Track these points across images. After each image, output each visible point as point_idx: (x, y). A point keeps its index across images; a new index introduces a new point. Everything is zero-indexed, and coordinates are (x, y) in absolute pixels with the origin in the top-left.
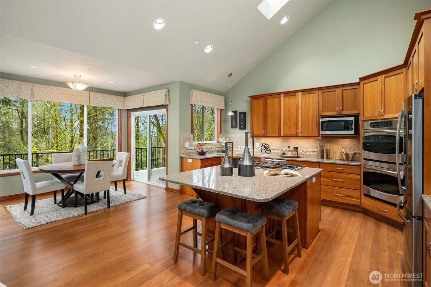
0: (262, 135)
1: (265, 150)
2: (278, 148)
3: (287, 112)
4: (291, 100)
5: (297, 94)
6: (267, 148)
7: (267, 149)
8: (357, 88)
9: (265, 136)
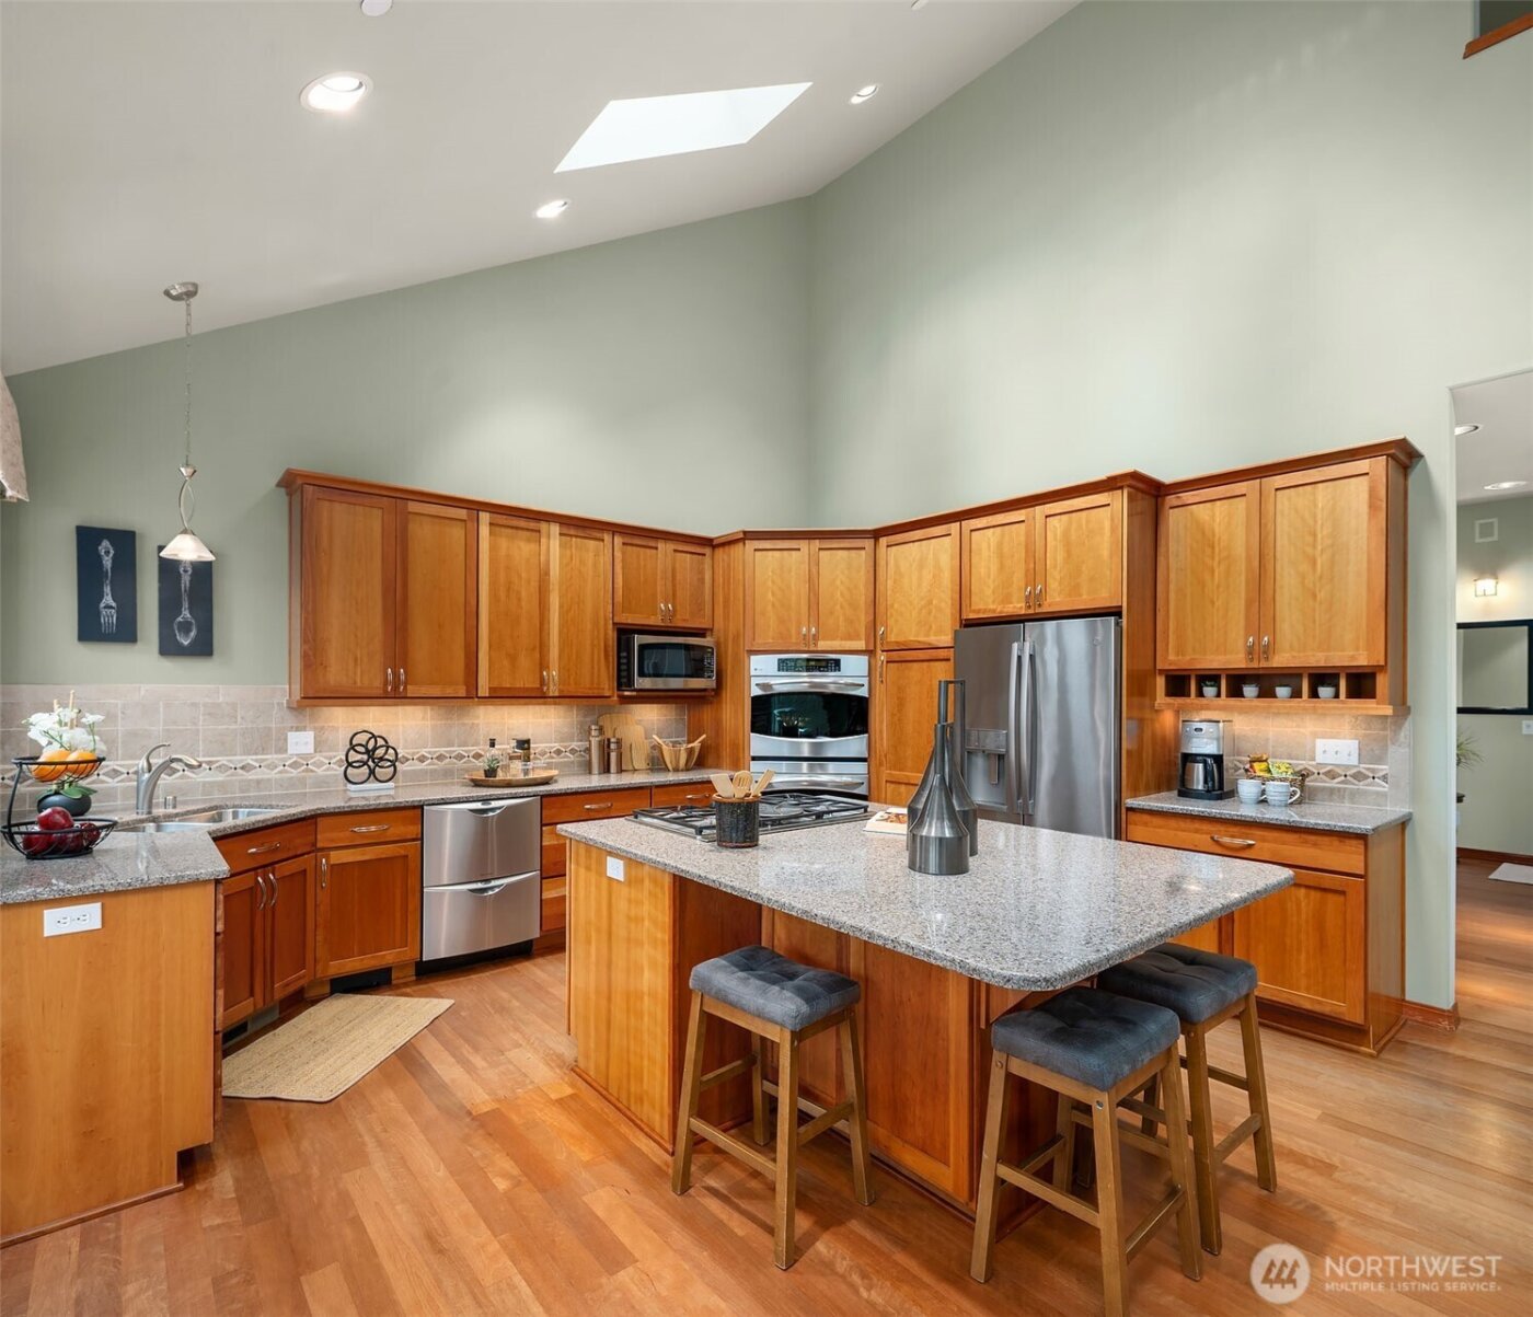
0: (379, 692)
1: (365, 763)
2: (424, 752)
3: (502, 595)
4: (520, 548)
5: (543, 526)
6: (379, 753)
7: (381, 759)
8: (704, 555)
9: (394, 694)
